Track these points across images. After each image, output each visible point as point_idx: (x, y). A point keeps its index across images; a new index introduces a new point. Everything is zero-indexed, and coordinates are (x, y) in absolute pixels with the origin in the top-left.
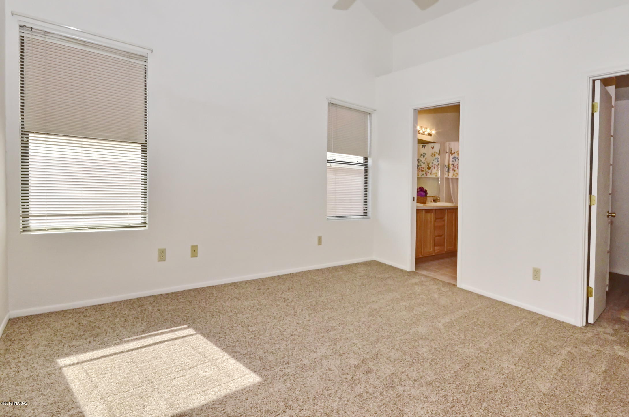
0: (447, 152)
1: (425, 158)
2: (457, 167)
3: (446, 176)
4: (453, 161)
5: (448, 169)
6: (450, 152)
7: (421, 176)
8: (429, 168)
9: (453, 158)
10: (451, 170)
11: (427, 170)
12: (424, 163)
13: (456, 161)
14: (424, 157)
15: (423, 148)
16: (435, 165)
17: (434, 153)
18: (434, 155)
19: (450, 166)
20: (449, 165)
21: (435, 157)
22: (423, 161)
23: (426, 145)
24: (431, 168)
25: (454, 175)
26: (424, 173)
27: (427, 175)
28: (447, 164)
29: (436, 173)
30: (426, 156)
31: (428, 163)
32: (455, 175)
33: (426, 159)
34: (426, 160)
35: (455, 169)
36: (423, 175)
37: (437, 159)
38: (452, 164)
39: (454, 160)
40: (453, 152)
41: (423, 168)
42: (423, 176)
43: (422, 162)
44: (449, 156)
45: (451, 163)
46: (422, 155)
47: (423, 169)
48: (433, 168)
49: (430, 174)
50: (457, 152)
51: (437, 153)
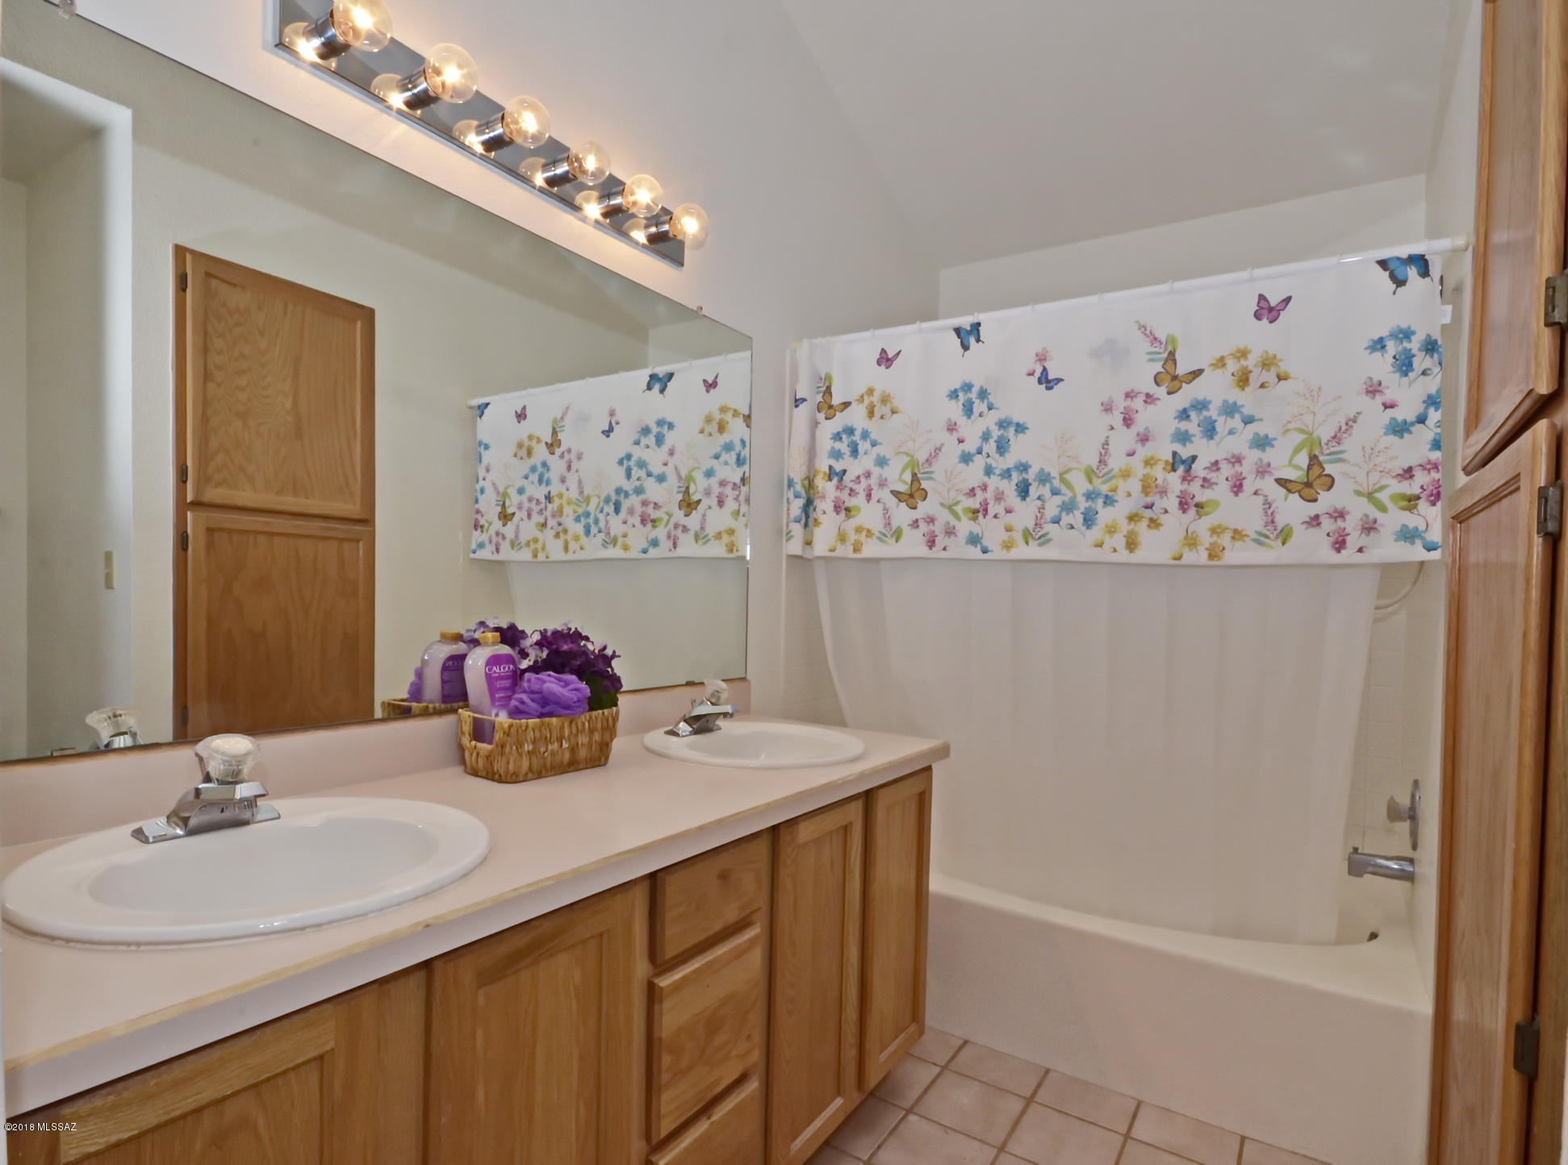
0: (798, 402)
1: (665, 448)
2: (860, 489)
3: (795, 547)
4: (837, 455)
5: (809, 504)
6: (819, 398)
7: (645, 551)
8: (689, 505)
9: (837, 437)
10: (824, 506)
11: (679, 516)
12: (661, 479)
13: (855, 452)
14: (660, 440)
15: (657, 387)
16: (722, 484)
17: (718, 416)
18: (722, 428)
19: (820, 482)
20: (810, 484)
21: (725, 438)
22: (657, 469)
23: (670, 376)
24: (699, 502)
25: (842, 538)
26: (660, 533)
27: (675, 545)
28: (798, 474)
29: (731, 532)
30: (671, 438)
31: (684, 473)
32: (852, 537)
33: (671, 453)
34: (672, 461)
35: (851, 502)
36: (655, 543)
37: (738, 447)
38: (831, 474)
39: (843, 446)
40: (836, 400)
41: (656, 506)
42: (653, 553)
43: (649, 475)
44: (815, 424)
45: (823, 464)
46: (646, 431)
47: (654, 515)
48: (714, 501)
49: (697, 537)
50: (861, 400)
51: (736, 413)
